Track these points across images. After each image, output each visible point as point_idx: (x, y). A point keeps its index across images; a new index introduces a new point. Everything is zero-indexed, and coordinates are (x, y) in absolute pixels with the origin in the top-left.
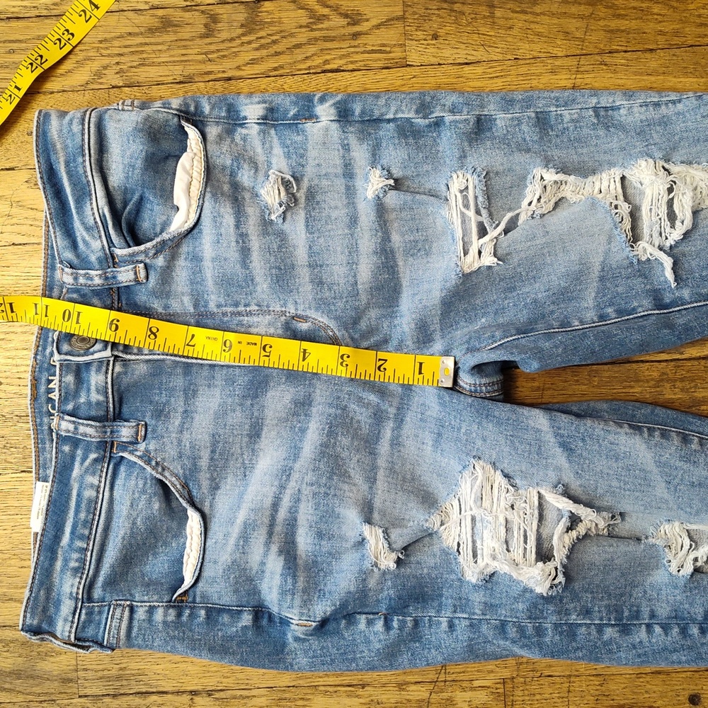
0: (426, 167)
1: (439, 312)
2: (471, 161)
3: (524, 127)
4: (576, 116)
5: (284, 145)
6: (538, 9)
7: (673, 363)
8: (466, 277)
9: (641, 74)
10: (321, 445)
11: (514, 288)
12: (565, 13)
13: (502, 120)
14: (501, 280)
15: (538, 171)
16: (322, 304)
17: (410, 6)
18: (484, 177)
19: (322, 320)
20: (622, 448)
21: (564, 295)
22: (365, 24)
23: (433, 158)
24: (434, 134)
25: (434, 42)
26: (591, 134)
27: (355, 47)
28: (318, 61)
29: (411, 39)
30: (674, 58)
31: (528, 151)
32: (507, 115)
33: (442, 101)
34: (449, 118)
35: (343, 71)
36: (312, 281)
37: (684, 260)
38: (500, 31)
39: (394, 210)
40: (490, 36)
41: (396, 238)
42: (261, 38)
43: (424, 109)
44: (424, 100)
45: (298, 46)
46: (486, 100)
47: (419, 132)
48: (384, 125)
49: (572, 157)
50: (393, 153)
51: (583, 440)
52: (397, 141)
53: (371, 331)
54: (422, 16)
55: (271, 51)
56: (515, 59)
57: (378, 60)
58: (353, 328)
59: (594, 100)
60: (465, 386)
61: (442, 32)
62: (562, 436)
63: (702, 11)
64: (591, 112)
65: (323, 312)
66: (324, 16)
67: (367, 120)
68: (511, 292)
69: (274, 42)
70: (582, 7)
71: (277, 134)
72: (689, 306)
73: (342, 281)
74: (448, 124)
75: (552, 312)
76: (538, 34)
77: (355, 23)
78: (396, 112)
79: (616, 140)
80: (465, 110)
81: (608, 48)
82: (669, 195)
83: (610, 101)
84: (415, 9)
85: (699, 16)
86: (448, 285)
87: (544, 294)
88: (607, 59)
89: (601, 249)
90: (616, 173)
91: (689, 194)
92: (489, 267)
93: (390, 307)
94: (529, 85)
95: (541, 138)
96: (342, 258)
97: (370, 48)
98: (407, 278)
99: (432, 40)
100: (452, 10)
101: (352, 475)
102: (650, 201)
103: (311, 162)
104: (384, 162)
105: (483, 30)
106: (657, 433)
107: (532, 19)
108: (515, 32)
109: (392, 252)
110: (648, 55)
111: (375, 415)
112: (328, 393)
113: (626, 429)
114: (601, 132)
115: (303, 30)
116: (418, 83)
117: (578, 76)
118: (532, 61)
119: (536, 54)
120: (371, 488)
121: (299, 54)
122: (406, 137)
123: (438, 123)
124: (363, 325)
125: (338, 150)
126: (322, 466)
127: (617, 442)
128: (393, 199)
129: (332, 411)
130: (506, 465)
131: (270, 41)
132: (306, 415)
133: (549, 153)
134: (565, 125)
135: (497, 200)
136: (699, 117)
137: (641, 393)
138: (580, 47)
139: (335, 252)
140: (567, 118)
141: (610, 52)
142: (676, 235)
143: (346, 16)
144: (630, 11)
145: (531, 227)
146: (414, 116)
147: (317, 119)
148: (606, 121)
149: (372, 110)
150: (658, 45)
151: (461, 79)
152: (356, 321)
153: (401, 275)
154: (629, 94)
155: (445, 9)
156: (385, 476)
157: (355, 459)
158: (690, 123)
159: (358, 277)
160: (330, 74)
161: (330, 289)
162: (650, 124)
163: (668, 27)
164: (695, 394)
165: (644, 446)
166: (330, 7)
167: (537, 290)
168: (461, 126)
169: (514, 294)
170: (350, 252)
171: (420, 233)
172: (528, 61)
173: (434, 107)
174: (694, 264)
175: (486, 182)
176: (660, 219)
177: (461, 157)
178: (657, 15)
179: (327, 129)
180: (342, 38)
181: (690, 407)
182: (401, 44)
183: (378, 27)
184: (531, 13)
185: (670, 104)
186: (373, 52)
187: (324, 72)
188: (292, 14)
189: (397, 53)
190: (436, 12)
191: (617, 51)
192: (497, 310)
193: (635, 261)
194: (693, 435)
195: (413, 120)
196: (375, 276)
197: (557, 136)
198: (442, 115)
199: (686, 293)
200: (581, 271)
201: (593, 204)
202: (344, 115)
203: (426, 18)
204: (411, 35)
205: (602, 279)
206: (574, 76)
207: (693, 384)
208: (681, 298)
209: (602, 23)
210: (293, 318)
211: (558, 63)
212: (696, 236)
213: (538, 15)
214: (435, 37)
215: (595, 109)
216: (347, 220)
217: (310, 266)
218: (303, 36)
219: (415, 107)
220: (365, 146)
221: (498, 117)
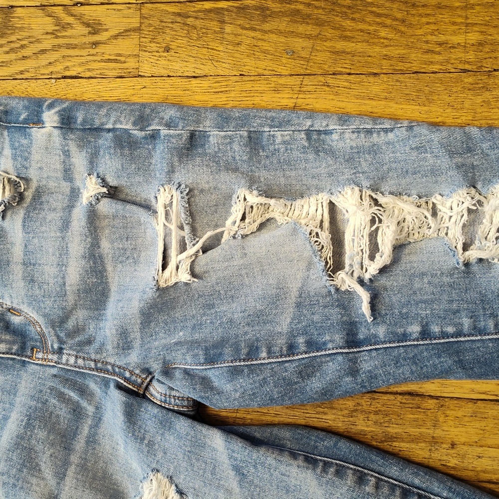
0: (137, 179)
1: (139, 322)
2: (178, 177)
3: (236, 147)
4: (288, 138)
5: (13, 147)
6: (267, 26)
7: (369, 395)
8: (162, 291)
9: (363, 98)
10: (17, 437)
11: (212, 306)
12: (293, 32)
13: (215, 137)
14: (200, 296)
15: (242, 192)
16: (33, 301)
17: (146, 18)
18: (187, 194)
19: (32, 315)
20: (293, 480)
21: (259, 318)
22: (105, 33)
23: (145, 169)
24: (150, 147)
25: (165, 54)
26: (300, 157)
27: (93, 55)
28: (59, 68)
29: (145, 51)
30: (398, 84)
31: (236, 170)
32: (221, 133)
33: (162, 114)
34: (164, 132)
35: (81, 78)
36: (24, 278)
37: (385, 294)
38: (229, 47)
39: (106, 217)
40: (219, 51)
41: (105, 245)
42: (11, 42)
43: (142, 121)
44: (144, 112)
45: (43, 51)
46: (203, 115)
47: (136, 143)
48: (104, 134)
49: (279, 179)
50: (109, 162)
51: (255, 467)
52: (112, 151)
53: (77, 331)
54: (156, 29)
55: (20, 55)
56: (241, 75)
57: (112, 69)
58: (60, 326)
59: (309, 123)
60: (156, 394)
61: (173, 45)
62: (236, 460)
63: (430, 38)
64: (303, 135)
65: (34, 308)
66: (69, 24)
67: (88, 129)
68: (210, 309)
69: (23, 47)
70: (309, 27)
71: (9, 136)
72: (381, 346)
73: (51, 281)
74: (162, 137)
75: (246, 333)
76: (265, 52)
77: (95, 32)
78: (115, 123)
79: (324, 165)
80: (181, 125)
81: (331, 70)
82: (371, 227)
83: (324, 124)
84: (151, 22)
85: (427, 42)
86: (145, 296)
87: (240, 315)
88: (330, 80)
89: (300, 275)
90: (324, 198)
91: (393, 227)
92: (186, 284)
93: (97, 309)
94: (252, 102)
95: (250, 159)
96: (54, 259)
97: (107, 57)
98: (116, 284)
99: (164, 52)
100: (185, 24)
101: (43, 468)
102: (352, 231)
103: (34, 165)
104: (101, 170)
105: (212, 45)
106: (332, 470)
107: (260, 37)
108: (242, 48)
109: (101, 257)
110: (371, 79)
111: (74, 411)
112: (32, 386)
113: (300, 462)
114: (311, 156)
115: (49, 36)
116: (147, 94)
117: (301, 96)
118: (257, 78)
119: (260, 71)
120: (58, 483)
121: (44, 60)
122: (122, 147)
123: (154, 136)
124: (70, 324)
125: (60, 156)
126: (14, 458)
127: (288, 473)
128: (106, 207)
129: (33, 403)
130: (181, 481)
131: (18, 45)
132: (10, 404)
133: (257, 174)
134: (276, 146)
135: (203, 216)
136: (407, 148)
137: (334, 420)
138: (305, 67)
139: (47, 253)
140: (279, 140)
141: (334, 74)
142: (373, 269)
143: (88, 25)
144: (357, 33)
145: (230, 247)
146: (131, 127)
147: (43, 124)
148: (317, 145)
149: (93, 119)
150: (382, 69)
151: (187, 92)
152: (63, 320)
153: (110, 280)
154: (344, 118)
155: (179, 23)
156: (74, 473)
157: (48, 453)
158: (398, 154)
159: (67, 279)
160: (69, 80)
161: (40, 288)
162: (360, 151)
163: (395, 52)
164: (389, 429)
165: (314, 483)
166: (75, 16)
167: (234, 310)
168: (174, 141)
169: (213, 311)
170: (60, 255)
171: (129, 242)
172: (252, 78)
173: (153, 120)
174: (394, 299)
175: (189, 199)
176: (362, 250)
177: (169, 171)
178: (384, 39)
179: (50, 135)
180: (82, 47)
181: (382, 442)
182: (135, 55)
183: (116, 37)
184: (259, 30)
185: (382, 133)
186: (109, 61)
187: (64, 77)
188: (39, 21)
189: (131, 64)
190: (170, 25)
191: (341, 74)
192: (195, 325)
193: (333, 291)
194: (372, 476)
195: (131, 131)
196: (83, 280)
197: (267, 157)
198: (158, 128)
199: (381, 331)
200: (277, 295)
201: (295, 229)
202: (66, 123)
203: (160, 30)
204: (145, 47)
205: (299, 305)
206: (296, 96)
207: (387, 419)
208: (375, 336)
209: (328, 44)
210: (9, 310)
211: (282, 81)
212: (398, 270)
213: (266, 32)
214: (167, 49)
215: (308, 133)
216: (59, 223)
217: (24, 264)
218: (47, 44)
219: (133, 119)
220: (84, 154)
221: (211, 133)
